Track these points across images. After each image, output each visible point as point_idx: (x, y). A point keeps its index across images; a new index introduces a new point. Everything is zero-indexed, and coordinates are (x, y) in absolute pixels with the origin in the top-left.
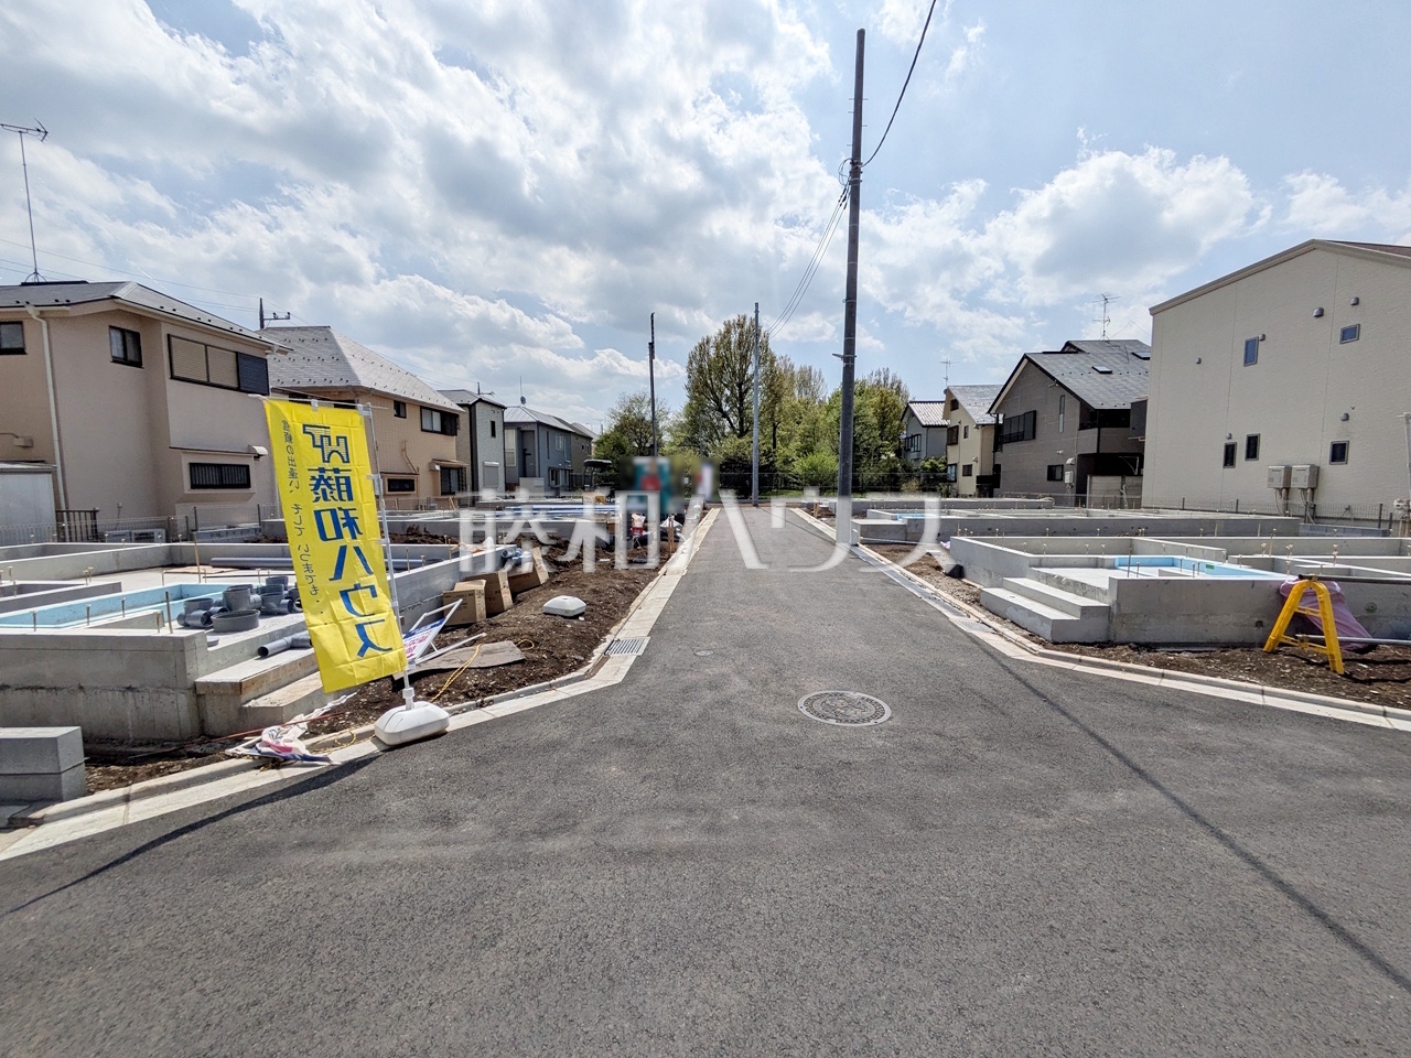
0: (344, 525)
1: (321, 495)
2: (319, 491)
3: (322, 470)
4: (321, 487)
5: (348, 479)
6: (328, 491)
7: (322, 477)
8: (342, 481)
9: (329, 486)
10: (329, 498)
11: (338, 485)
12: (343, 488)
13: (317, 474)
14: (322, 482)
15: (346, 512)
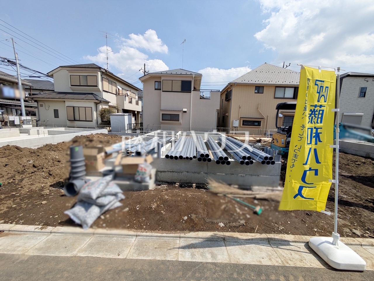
0: (314, 137)
1: (310, 120)
2: (311, 118)
3: (316, 106)
4: (312, 116)
5: (323, 111)
6: (314, 118)
7: (314, 109)
8: (321, 112)
9: (315, 114)
10: (313, 122)
11: (319, 114)
12: (320, 116)
13: (313, 108)
14: (313, 113)
15: (317, 129)
